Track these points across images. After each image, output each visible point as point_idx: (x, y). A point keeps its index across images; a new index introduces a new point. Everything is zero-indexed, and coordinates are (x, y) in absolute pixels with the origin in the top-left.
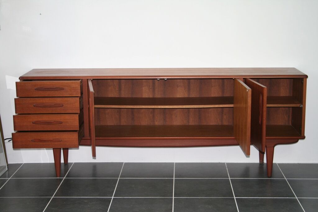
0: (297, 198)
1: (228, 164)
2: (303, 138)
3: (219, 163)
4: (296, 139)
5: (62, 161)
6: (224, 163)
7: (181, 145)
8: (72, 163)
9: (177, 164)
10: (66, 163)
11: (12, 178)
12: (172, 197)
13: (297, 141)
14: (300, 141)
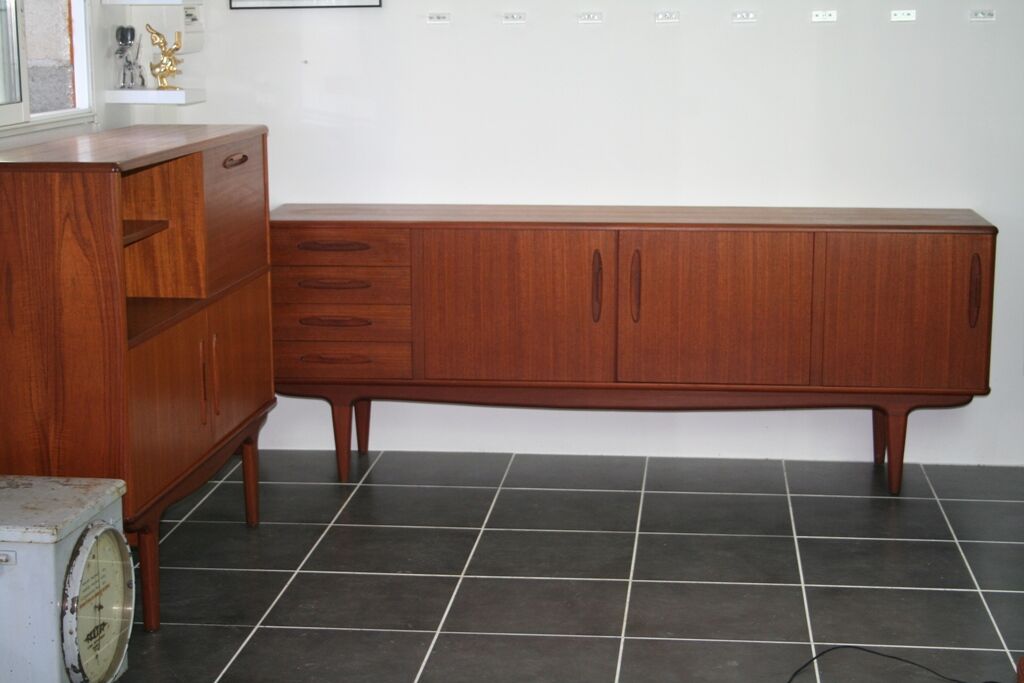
0: (956, 541)
1: (789, 463)
2: (986, 391)
3: (767, 461)
4: (967, 395)
5: (354, 446)
6: (779, 461)
7: (662, 404)
8: (379, 452)
9: (654, 461)
10: (363, 450)
11: (227, 480)
12: (635, 530)
13: (968, 401)
14: (976, 400)
